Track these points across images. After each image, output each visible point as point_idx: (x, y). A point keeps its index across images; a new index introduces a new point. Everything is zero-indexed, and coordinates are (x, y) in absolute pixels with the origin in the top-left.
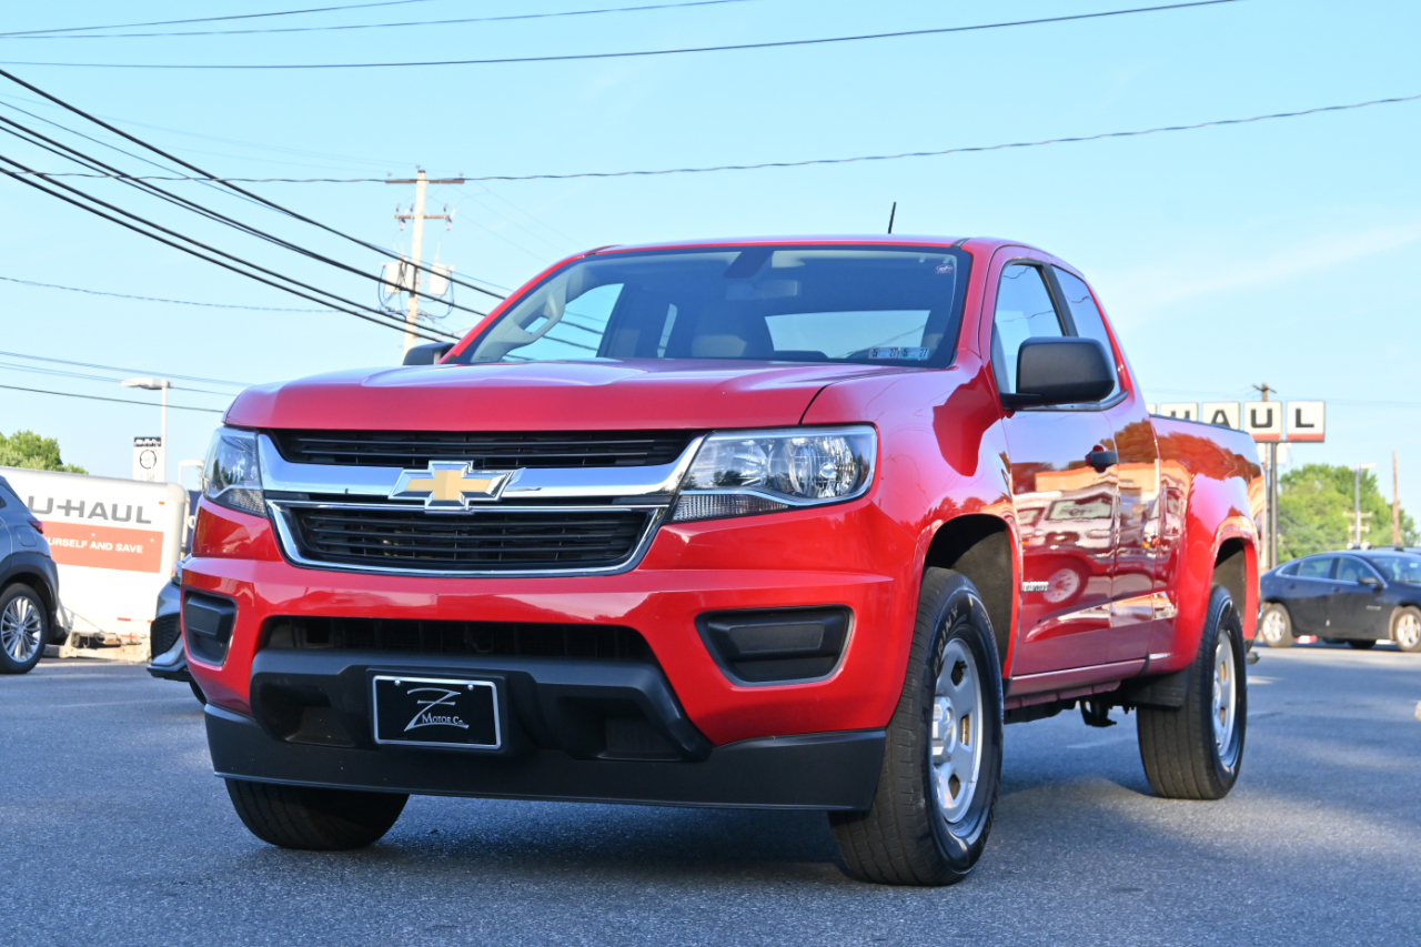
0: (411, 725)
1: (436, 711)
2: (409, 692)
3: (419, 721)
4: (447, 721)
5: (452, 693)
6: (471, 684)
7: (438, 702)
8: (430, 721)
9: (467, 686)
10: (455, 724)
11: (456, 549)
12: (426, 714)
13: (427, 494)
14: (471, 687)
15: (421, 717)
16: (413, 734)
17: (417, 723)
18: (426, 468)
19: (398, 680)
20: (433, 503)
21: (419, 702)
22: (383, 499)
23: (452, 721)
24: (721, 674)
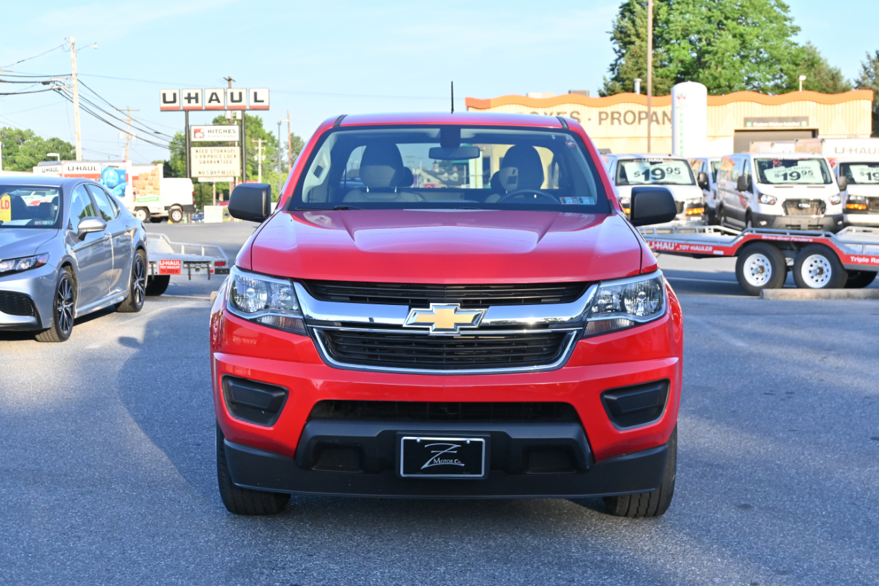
0: (426, 465)
1: (443, 457)
2: (426, 446)
3: (432, 462)
4: (451, 462)
5: (455, 446)
6: (468, 440)
7: (445, 451)
8: (439, 462)
9: (466, 441)
10: (456, 464)
11: (445, 356)
12: (437, 458)
13: (431, 324)
14: (468, 442)
15: (433, 460)
16: (427, 471)
17: (430, 464)
18: (428, 307)
19: (418, 439)
20: (436, 330)
21: (432, 452)
22: (399, 327)
23: (453, 462)
24: (612, 425)
